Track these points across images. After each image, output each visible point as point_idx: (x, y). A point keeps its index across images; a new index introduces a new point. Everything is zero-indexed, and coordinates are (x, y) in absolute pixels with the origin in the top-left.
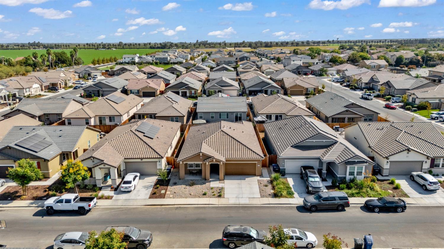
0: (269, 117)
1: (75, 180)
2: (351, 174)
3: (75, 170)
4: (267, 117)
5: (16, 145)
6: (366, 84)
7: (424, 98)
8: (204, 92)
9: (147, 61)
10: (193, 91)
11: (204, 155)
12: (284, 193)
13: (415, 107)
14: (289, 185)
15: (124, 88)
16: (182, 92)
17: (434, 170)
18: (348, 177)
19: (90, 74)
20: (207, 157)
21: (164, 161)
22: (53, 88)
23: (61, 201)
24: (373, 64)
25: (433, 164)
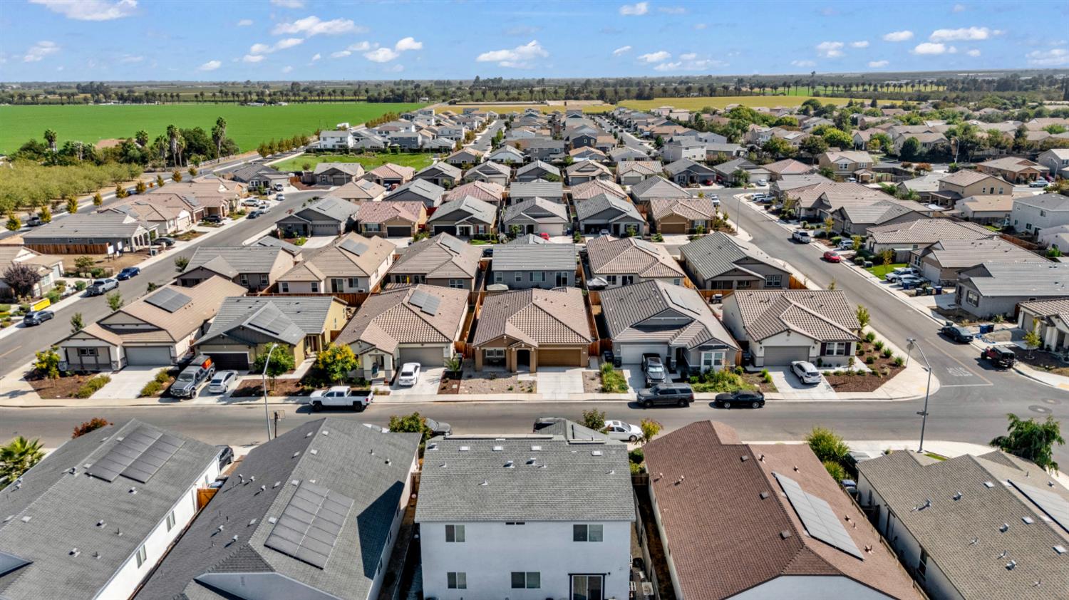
0: (612, 278)
1: (343, 370)
2: (707, 362)
3: (343, 356)
4: (609, 279)
5: (250, 324)
6: (810, 209)
7: (888, 244)
8: (501, 226)
9: (373, 145)
10: (481, 226)
11: (509, 338)
12: (615, 387)
13: (870, 260)
14: (623, 377)
15: (350, 218)
16: (462, 228)
17: (826, 359)
18: (703, 367)
19: (267, 182)
20: (513, 341)
21: (452, 346)
22: (211, 217)
23: (331, 395)
24: (844, 161)
25: (825, 350)
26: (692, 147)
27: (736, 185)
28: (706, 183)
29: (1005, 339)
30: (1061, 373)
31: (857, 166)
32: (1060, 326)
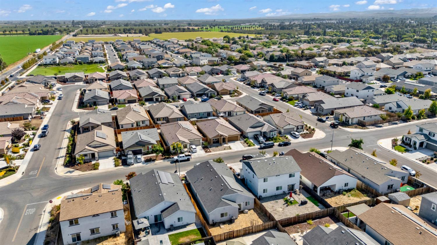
0: (225, 113)
2: (272, 135)
5: (142, 140)
6: (260, 84)
7: (291, 95)
8: (168, 96)
10: (163, 97)
12: (252, 145)
13: (287, 100)
14: (252, 142)
16: (156, 99)
17: (298, 130)
18: (271, 136)
19: (48, 83)
20: (221, 136)
22: (46, 100)
23: (181, 157)
24: (259, 65)
25: (297, 129)
26: (203, 59)
27: (227, 74)
28: (217, 74)
29: (333, 120)
30: (348, 127)
31: (263, 66)
32: (346, 116)
